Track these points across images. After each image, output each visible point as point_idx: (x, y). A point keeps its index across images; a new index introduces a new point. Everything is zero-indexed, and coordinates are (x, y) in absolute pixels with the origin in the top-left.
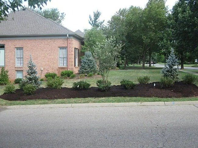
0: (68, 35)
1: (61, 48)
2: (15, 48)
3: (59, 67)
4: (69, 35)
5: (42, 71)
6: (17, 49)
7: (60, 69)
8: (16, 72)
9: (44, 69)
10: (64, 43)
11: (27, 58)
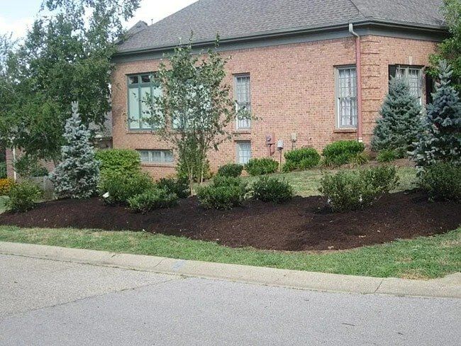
0: (351, 26)
1: (343, 68)
2: (233, 77)
3: (339, 128)
4: (354, 28)
5: (294, 141)
6: (239, 79)
7: (340, 135)
8: (237, 145)
9: (299, 135)
10: (347, 54)
11: (259, 102)
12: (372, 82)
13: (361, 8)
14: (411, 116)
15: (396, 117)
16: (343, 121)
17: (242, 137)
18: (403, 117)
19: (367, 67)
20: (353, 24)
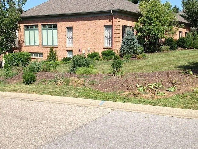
0: (111, 11)
1: (107, 26)
2: (66, 28)
3: (105, 47)
5: (89, 51)
6: (68, 29)
7: (106, 49)
8: (67, 52)
9: (91, 49)
10: (109, 21)
11: (76, 37)
12: (118, 31)
13: (115, 5)
14: (134, 43)
15: (129, 43)
16: (106, 44)
17: (70, 49)
18: (131, 43)
19: (116, 26)
20: (112, 11)
